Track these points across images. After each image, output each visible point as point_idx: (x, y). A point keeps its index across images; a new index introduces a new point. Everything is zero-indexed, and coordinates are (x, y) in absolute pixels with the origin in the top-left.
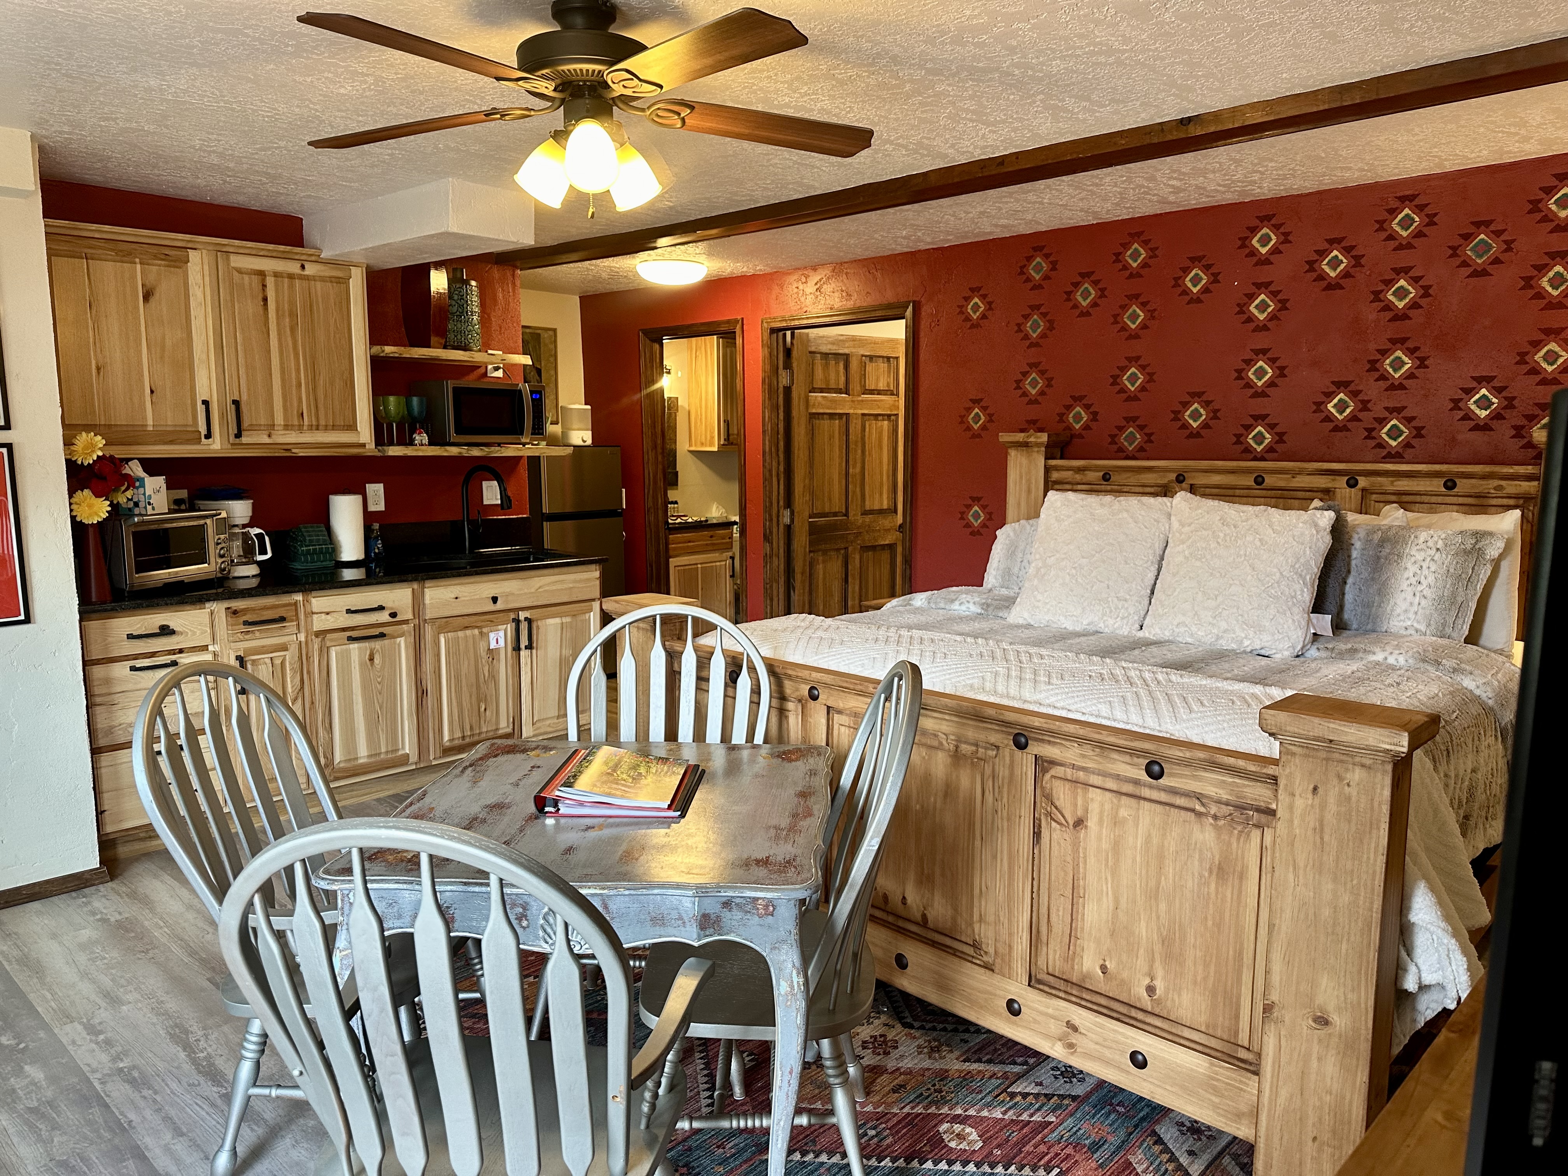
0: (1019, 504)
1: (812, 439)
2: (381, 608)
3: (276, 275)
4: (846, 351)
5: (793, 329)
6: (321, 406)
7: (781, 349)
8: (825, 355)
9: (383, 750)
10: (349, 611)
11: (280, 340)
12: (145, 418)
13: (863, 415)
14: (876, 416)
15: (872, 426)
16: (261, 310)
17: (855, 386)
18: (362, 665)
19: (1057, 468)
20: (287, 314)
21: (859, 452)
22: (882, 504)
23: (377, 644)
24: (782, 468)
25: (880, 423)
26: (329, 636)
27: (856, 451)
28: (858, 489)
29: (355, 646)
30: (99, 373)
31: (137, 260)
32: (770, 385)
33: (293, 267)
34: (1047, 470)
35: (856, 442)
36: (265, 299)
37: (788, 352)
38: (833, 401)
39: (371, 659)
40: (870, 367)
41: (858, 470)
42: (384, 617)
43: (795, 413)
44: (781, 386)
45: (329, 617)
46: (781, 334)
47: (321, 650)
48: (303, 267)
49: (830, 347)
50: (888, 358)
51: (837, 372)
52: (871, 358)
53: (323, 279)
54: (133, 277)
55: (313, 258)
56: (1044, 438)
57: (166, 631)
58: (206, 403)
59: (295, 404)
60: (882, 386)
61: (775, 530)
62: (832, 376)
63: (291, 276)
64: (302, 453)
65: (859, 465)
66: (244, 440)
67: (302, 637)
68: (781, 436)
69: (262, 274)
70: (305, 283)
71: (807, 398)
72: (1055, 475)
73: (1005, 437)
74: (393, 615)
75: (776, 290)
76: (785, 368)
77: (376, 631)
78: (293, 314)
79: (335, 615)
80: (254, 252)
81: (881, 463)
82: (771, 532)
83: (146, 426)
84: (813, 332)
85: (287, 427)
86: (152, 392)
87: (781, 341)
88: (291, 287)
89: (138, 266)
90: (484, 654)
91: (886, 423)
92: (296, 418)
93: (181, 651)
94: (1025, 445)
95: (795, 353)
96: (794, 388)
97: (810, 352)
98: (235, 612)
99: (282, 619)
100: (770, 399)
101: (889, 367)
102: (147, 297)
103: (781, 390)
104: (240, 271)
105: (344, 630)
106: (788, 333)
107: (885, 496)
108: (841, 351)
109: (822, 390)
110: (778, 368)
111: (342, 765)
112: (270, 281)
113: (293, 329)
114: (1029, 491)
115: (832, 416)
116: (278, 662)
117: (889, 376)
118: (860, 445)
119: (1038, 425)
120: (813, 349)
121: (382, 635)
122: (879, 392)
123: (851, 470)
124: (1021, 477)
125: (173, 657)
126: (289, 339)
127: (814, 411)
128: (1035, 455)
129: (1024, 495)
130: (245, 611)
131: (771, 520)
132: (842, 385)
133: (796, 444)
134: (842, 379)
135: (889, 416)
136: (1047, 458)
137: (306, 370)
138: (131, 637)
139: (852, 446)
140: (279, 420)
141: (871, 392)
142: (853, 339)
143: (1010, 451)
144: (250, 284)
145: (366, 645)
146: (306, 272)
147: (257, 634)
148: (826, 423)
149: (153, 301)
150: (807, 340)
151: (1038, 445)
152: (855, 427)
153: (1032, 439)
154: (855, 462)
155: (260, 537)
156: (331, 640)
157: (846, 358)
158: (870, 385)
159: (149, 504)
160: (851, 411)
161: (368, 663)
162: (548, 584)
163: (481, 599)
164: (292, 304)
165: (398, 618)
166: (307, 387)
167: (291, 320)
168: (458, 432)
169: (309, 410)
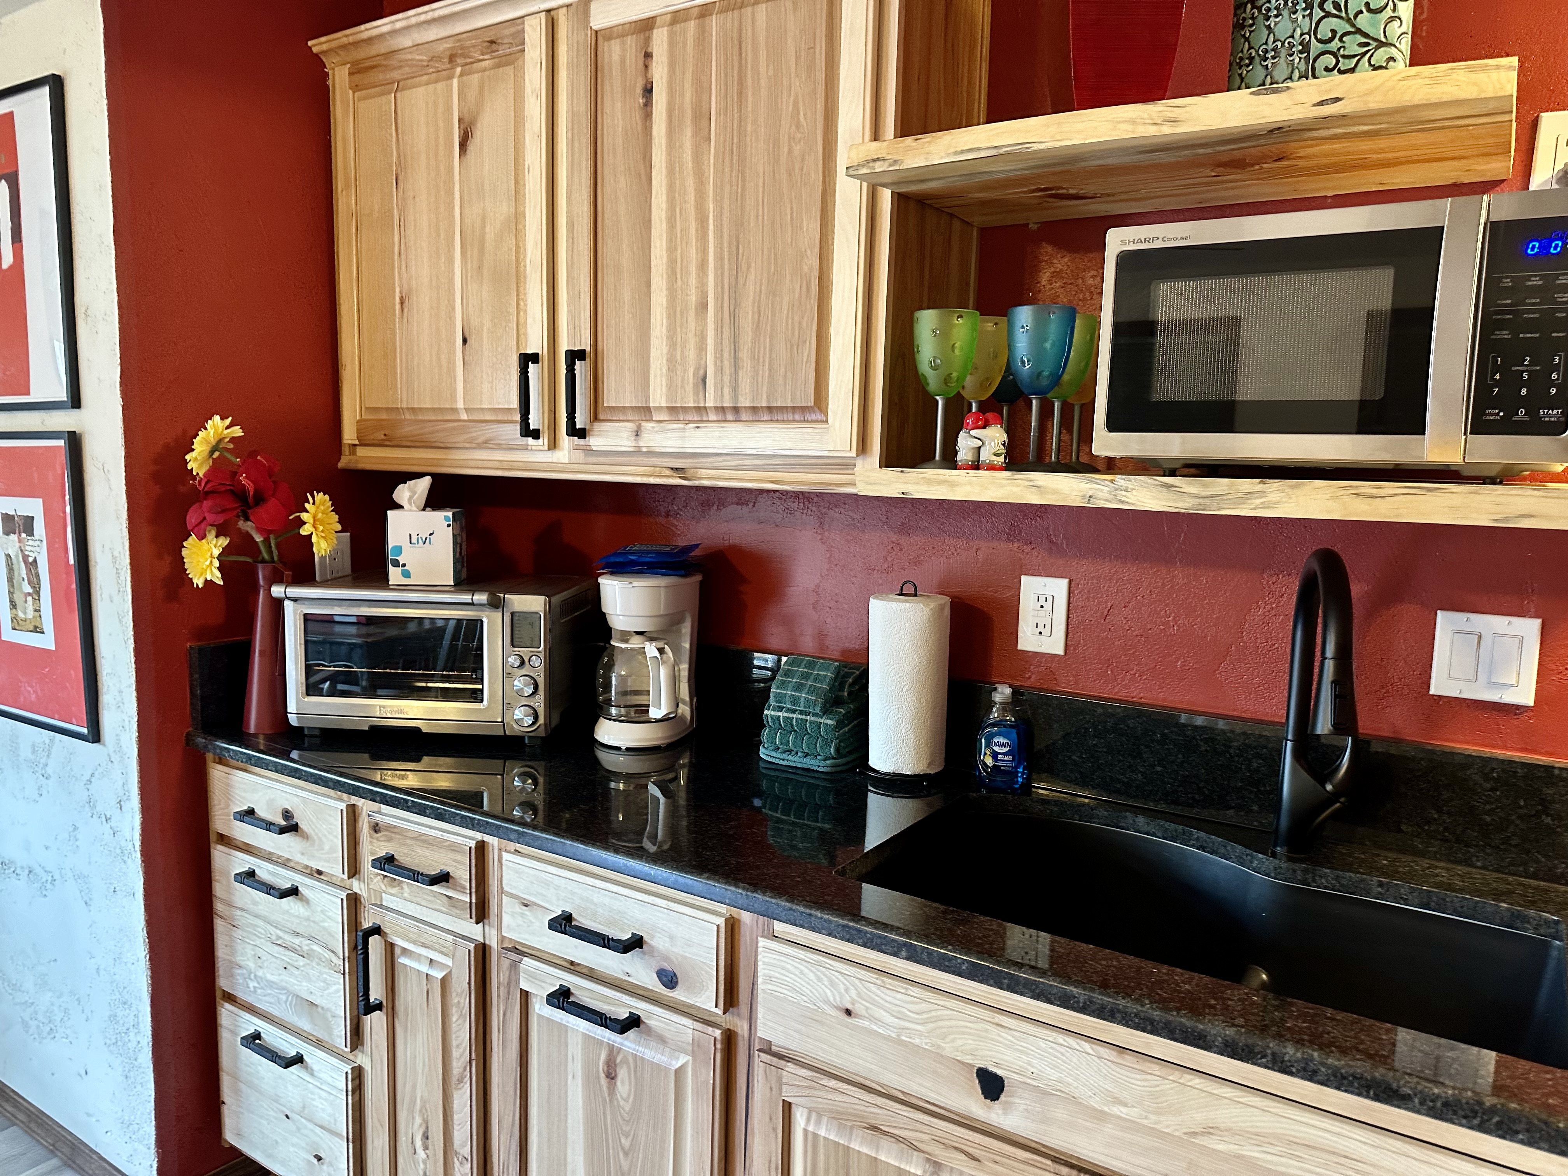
6: (745, 356)
10: (565, 920)
11: (671, 188)
12: (450, 393)
16: (638, 116)
18: (589, 1079)
20: (689, 113)
23: (628, 1042)
30: (402, 310)
31: (455, 71)
36: (648, 91)
39: (611, 1076)
42: (644, 973)
45: (530, 913)
57: (288, 823)
59: (690, 352)
64: (707, 479)
66: (595, 442)
69: (645, 27)
74: (669, 979)
77: (624, 1005)
78: (701, 116)
79: (540, 914)
83: (455, 410)
85: (674, 412)
86: (465, 341)
88: (699, 39)
89: (456, 83)
92: (690, 388)
98: (376, 828)
99: (443, 878)
102: (463, 145)
112: (660, 40)
113: (697, 156)
121: (639, 1026)
126: (690, 183)
130: (390, 832)
137: (719, 258)
138: (250, 813)
140: (656, 393)
144: (623, 61)
145: (601, 1033)
149: (473, 146)
161: (604, 1081)
162: (1259, 1138)
163: (939, 1057)
164: (701, 88)
165: (678, 995)
166: (719, 308)
167: (697, 132)
168: (1113, 425)
169: (719, 370)
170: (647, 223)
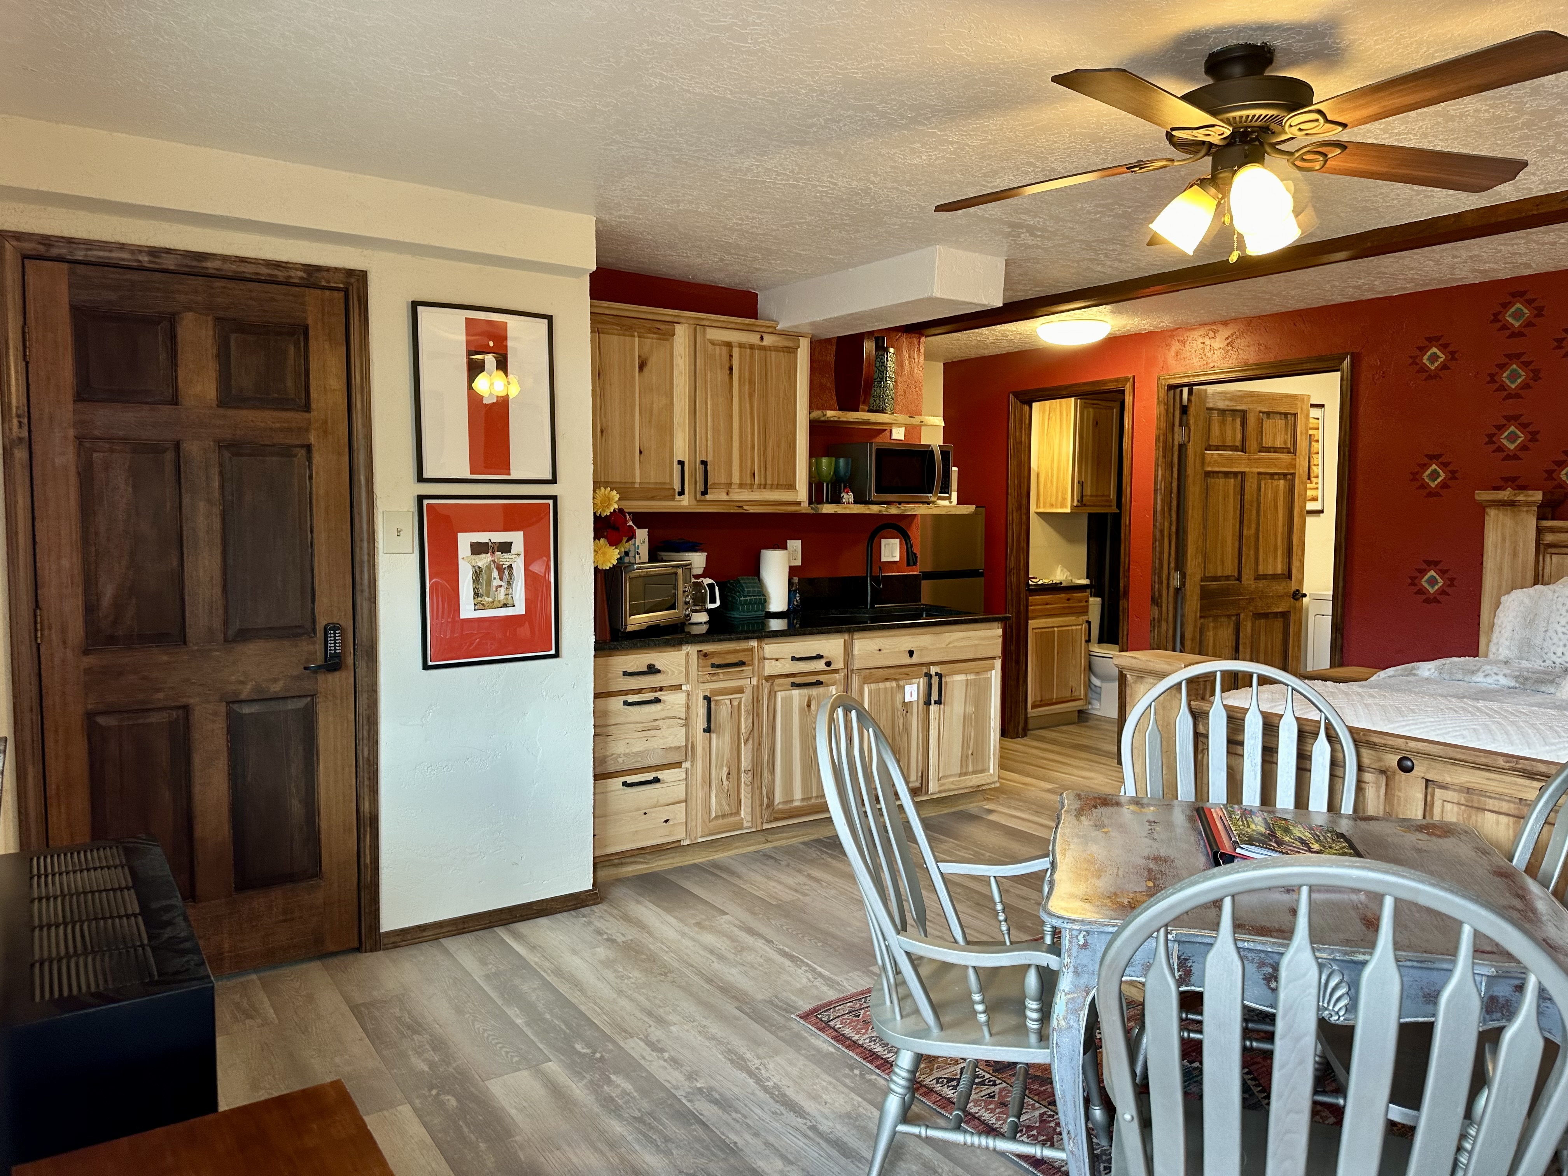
0: (1501, 569)
1: (1206, 498)
2: (819, 657)
3: (741, 346)
4: (1243, 407)
5: (1190, 386)
6: (769, 466)
7: (1178, 405)
8: (1222, 412)
9: (814, 795)
10: (794, 659)
11: (739, 405)
12: (634, 476)
13: (1259, 473)
14: (1272, 475)
15: (1268, 487)
16: (727, 378)
17: (1252, 444)
18: (801, 710)
19: (1552, 530)
20: (747, 381)
21: (1254, 512)
22: (1276, 568)
23: (814, 691)
24: (1174, 529)
25: (1275, 483)
26: (777, 681)
27: (1251, 511)
28: (1252, 552)
29: (796, 692)
30: (602, 435)
31: (636, 334)
32: (1165, 442)
33: (754, 339)
34: (1539, 531)
35: (1252, 501)
36: (731, 369)
37: (1184, 410)
38: (1229, 458)
39: (809, 706)
40: (1268, 424)
41: (1253, 531)
42: (820, 665)
43: (1190, 471)
44: (1176, 443)
45: (778, 663)
46: (1178, 390)
47: (770, 695)
48: (762, 338)
49: (1227, 403)
50: (1286, 415)
51: (1234, 429)
52: (1268, 414)
53: (777, 349)
54: (632, 349)
55: (770, 330)
56: (1538, 496)
57: (652, 670)
58: (681, 463)
59: (749, 465)
60: (1279, 443)
61: (1164, 593)
62: (1229, 432)
63: (752, 347)
64: (752, 510)
65: (1253, 526)
66: (708, 497)
67: (755, 681)
68: (1174, 496)
69: (729, 345)
70: (763, 352)
71: (1203, 457)
72: (1549, 538)
73: (1482, 496)
74: (828, 664)
75: (1176, 346)
76: (1181, 425)
77: (813, 679)
78: (751, 382)
79: (782, 661)
80: (724, 326)
81: (1276, 525)
82: (1160, 595)
83: (634, 483)
84: (1211, 389)
85: (741, 486)
86: (641, 452)
87: (1178, 398)
88: (752, 356)
89: (637, 339)
90: (899, 706)
91: (1282, 482)
92: (749, 477)
93: (661, 689)
94: (1511, 504)
95: (1192, 410)
96: (1190, 445)
97: (1208, 409)
98: (705, 655)
99: (742, 663)
100: (1164, 457)
101: (1287, 424)
102: (641, 367)
103: (1176, 448)
104: (713, 343)
105: (788, 676)
106: (1185, 390)
107: (1279, 559)
108: (1239, 408)
109: (1217, 448)
110: (1173, 425)
111: (780, 806)
112: (736, 352)
113: (751, 396)
114: (1515, 555)
115: (1227, 474)
116: (735, 703)
117: (1286, 434)
118: (1255, 505)
119: (1518, 482)
120: (1210, 405)
121: (819, 683)
122: (1276, 450)
123: (1245, 532)
124: (1504, 540)
125: (657, 694)
126: (747, 404)
127: (1209, 469)
128: (1523, 515)
129: (1507, 558)
130: (713, 654)
131: (1161, 582)
132: (1238, 443)
133: (1190, 503)
134: (1239, 436)
135: (1285, 475)
136: (1539, 519)
137: (759, 430)
138: (625, 673)
139: (1247, 506)
140: (736, 479)
141: (1268, 450)
142: (1251, 395)
143: (1488, 510)
144: (720, 355)
145: (805, 691)
146: (765, 343)
147: (721, 676)
148: (1221, 481)
149: (646, 370)
150: (1203, 397)
151: (1528, 504)
152: (1251, 486)
153: (1521, 498)
154: (1250, 523)
155: (711, 586)
156: (779, 685)
157: (1244, 414)
158: (1267, 442)
159: (638, 553)
160: (1247, 470)
161: (806, 708)
162: (957, 640)
163: (900, 652)
164: (751, 373)
165: (832, 667)
166: (759, 449)
167: (750, 387)
168: (878, 491)
169: (760, 470)
170: (731, 417)
